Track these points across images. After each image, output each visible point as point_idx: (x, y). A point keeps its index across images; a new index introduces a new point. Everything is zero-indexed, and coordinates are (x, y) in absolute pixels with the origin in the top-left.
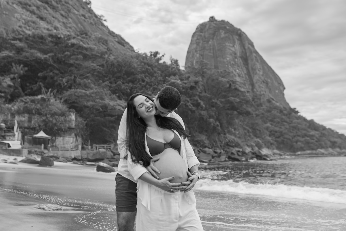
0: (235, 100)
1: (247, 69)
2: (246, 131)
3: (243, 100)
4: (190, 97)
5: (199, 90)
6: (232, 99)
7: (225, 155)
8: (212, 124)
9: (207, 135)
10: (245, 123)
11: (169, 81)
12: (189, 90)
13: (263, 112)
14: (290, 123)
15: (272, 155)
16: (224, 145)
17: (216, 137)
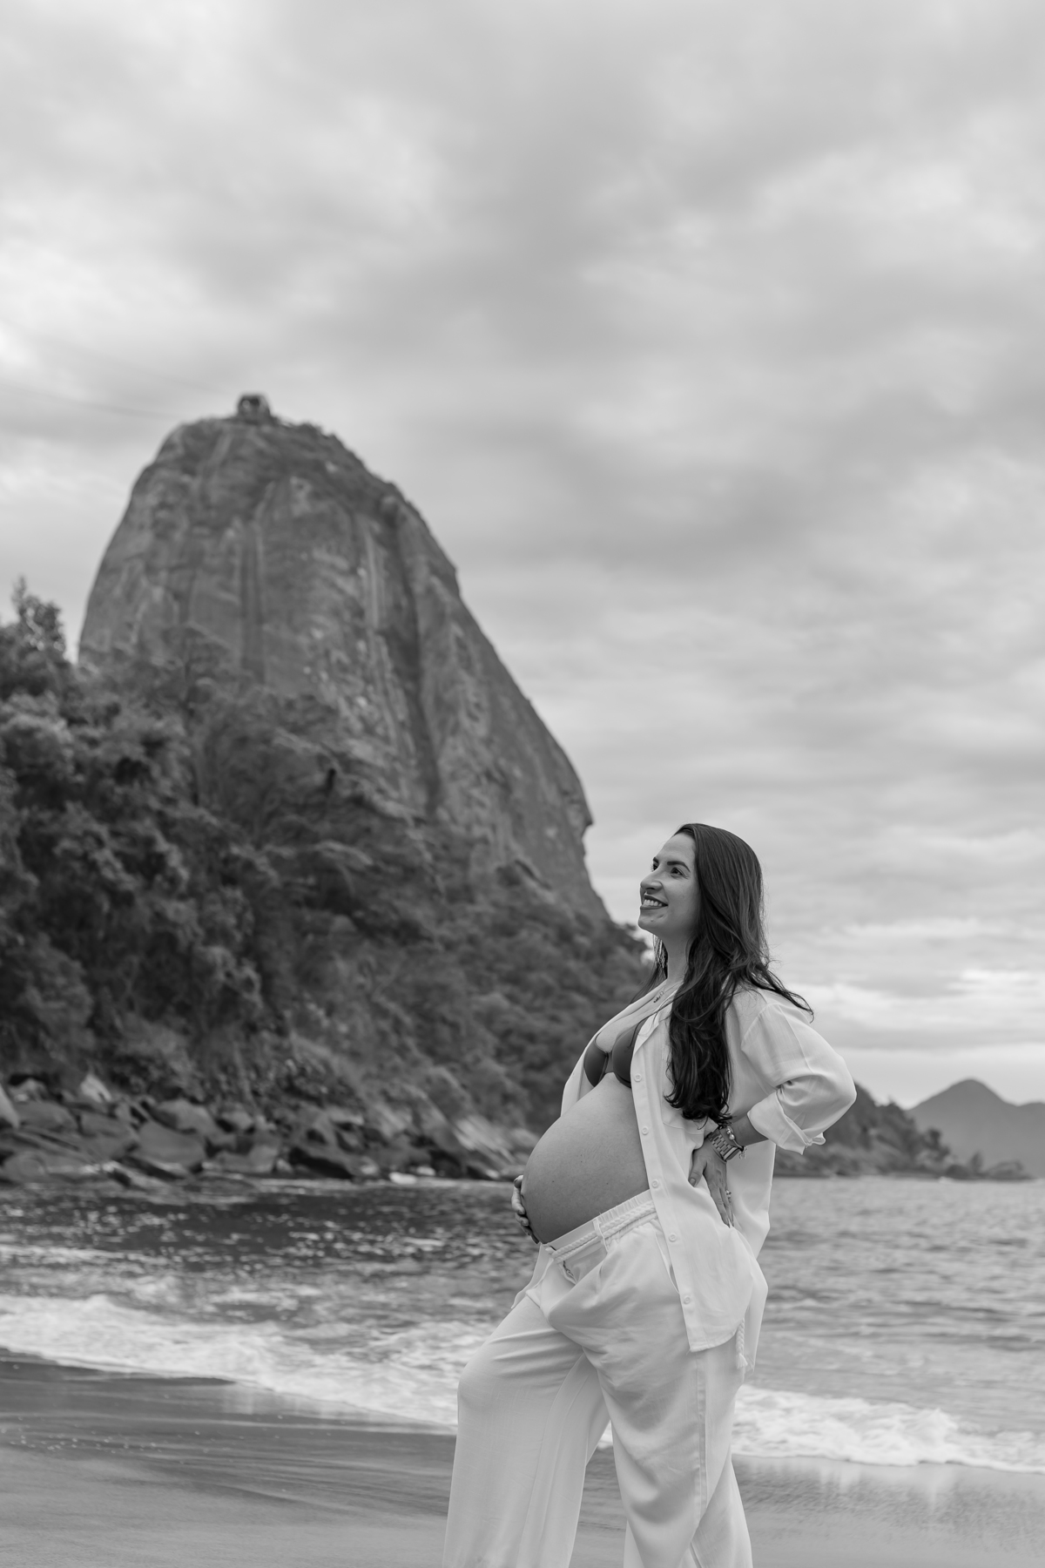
0: (347, 855)
1: (414, 699)
2: (385, 1025)
3: (389, 860)
4: (110, 815)
5: (165, 786)
6: (332, 851)
7: (278, 1140)
8: (220, 976)
9: (185, 1032)
10: (385, 980)
12: (110, 782)
13: (475, 930)
14: (604, 1001)
15: (506, 1153)
16: (273, 1090)
17: (236, 1045)
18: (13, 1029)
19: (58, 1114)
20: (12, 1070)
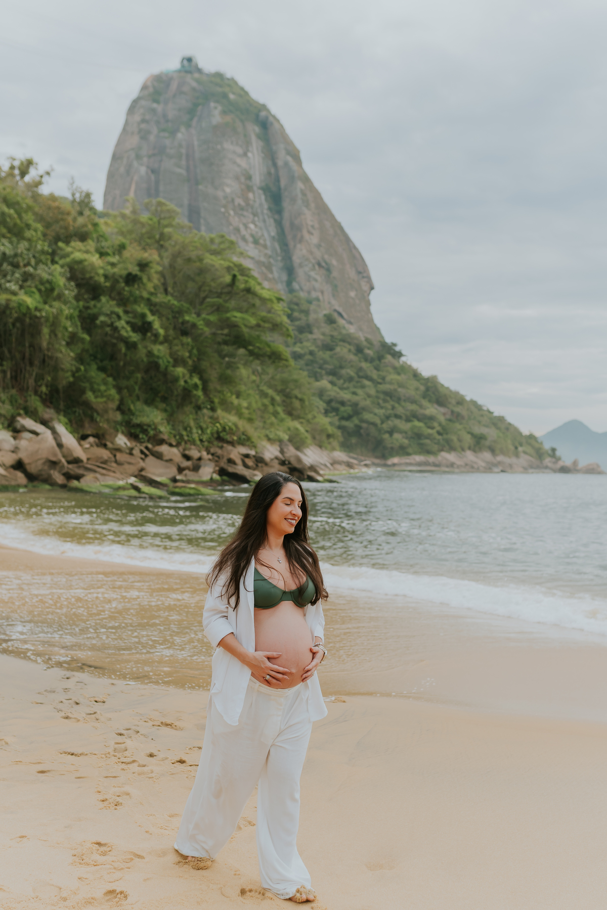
0: (243, 319)
1: (279, 224)
2: (266, 401)
3: (264, 320)
4: (123, 302)
5: (150, 286)
6: (236, 317)
7: (212, 464)
8: (182, 383)
9: (165, 411)
10: (266, 378)
11: (67, 255)
12: (123, 285)
13: (313, 348)
14: (380, 383)
15: (329, 465)
16: (210, 438)
17: (191, 416)
18: (81, 412)
19: (105, 454)
20: (81, 433)
